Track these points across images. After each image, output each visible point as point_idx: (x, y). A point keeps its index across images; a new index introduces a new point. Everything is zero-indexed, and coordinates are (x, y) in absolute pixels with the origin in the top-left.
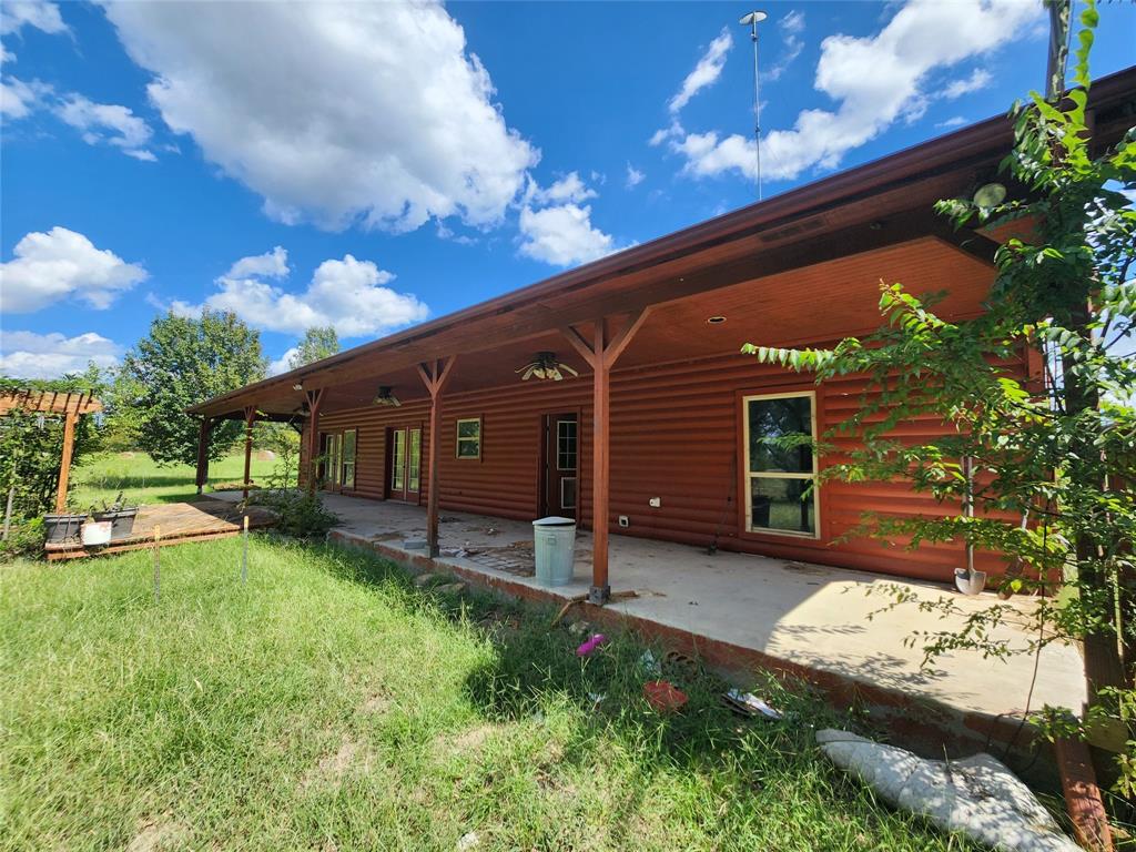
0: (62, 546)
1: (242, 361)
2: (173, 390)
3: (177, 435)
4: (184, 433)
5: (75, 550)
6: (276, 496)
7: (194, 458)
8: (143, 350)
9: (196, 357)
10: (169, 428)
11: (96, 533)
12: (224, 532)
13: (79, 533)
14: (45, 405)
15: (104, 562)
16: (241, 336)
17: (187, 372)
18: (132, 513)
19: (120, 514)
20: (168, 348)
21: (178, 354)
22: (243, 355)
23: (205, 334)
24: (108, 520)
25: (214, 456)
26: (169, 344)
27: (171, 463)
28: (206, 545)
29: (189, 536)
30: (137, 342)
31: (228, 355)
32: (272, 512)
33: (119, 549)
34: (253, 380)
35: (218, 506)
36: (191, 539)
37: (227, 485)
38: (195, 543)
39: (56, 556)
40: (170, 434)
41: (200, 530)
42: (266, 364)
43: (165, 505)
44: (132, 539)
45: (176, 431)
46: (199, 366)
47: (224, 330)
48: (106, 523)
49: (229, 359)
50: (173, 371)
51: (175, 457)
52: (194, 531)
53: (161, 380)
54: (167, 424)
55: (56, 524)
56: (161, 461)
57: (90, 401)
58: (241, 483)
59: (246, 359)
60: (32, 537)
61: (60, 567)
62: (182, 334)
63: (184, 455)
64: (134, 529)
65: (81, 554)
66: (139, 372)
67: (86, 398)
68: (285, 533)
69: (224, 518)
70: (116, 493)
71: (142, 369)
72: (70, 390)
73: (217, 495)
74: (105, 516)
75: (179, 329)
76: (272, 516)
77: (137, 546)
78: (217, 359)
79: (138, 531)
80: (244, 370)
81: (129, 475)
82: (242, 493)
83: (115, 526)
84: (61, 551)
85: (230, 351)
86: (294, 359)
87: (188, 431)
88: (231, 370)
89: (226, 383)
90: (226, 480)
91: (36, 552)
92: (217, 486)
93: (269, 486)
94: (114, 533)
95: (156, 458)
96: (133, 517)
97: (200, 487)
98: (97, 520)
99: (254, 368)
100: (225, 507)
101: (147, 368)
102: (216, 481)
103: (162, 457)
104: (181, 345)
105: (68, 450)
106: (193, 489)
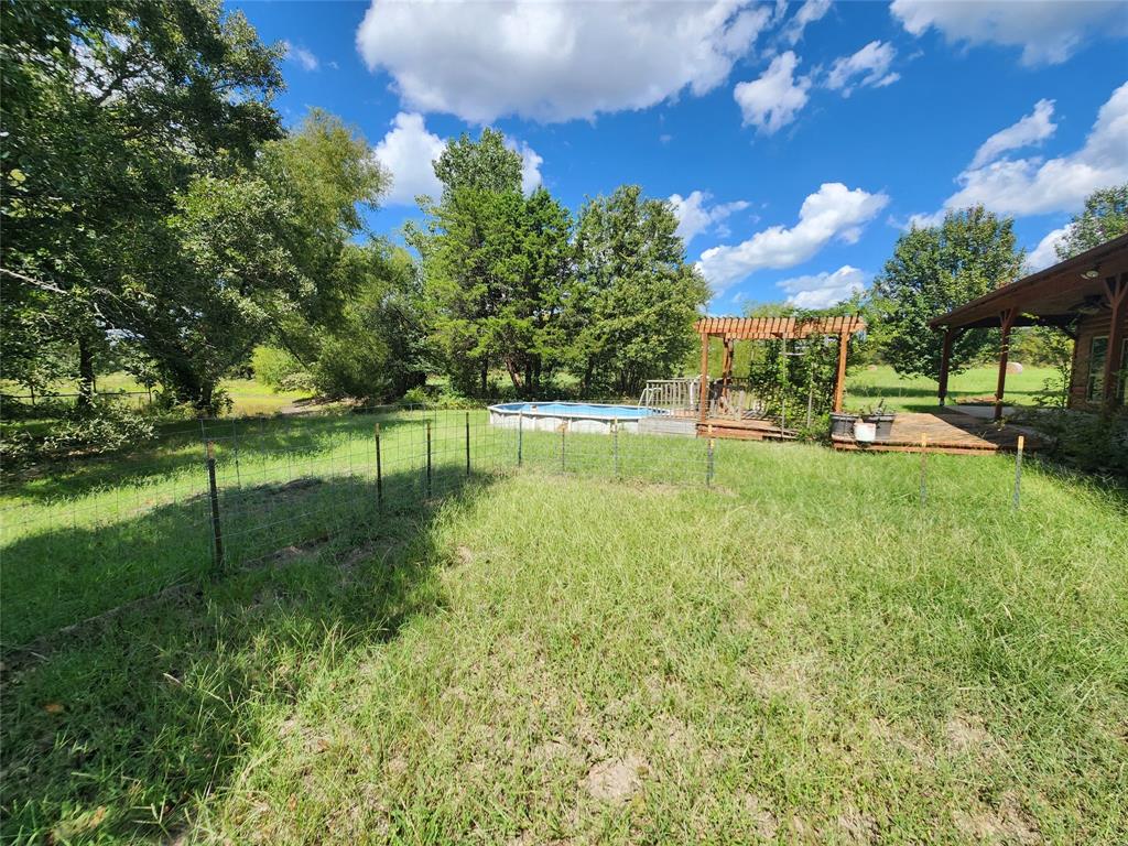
0: (842, 438)
1: (990, 259)
2: (914, 304)
3: (918, 348)
4: (925, 345)
5: (850, 443)
6: (1048, 416)
7: (933, 370)
8: (888, 271)
9: (937, 267)
10: (911, 342)
11: (865, 432)
12: (979, 448)
13: (852, 431)
14: (829, 328)
15: (872, 458)
16: (988, 231)
17: (928, 284)
18: (890, 418)
19: (881, 419)
20: (910, 263)
21: (919, 268)
22: (991, 253)
23: (948, 239)
24: (872, 422)
25: (955, 368)
26: (911, 259)
27: (912, 375)
28: (963, 460)
29: (940, 446)
30: (883, 264)
31: (972, 257)
32: (1040, 435)
33: (883, 448)
34: (1004, 280)
35: (964, 420)
36: (945, 450)
37: (970, 399)
38: (947, 454)
39: (840, 446)
40: (911, 348)
41: (952, 443)
42: (1019, 259)
43: (911, 414)
44: (891, 441)
45: (917, 344)
46: (941, 277)
47: (969, 229)
48: (871, 425)
49: (973, 261)
50: (914, 286)
51: (916, 369)
52: (946, 443)
53: (905, 296)
54: (909, 338)
55: (838, 420)
56: (903, 373)
57: (857, 322)
58: (992, 398)
59: (995, 256)
60: (824, 429)
61: (841, 454)
62: (924, 246)
63: (924, 367)
64: (892, 433)
65: (854, 447)
66: (885, 292)
67: (855, 318)
68: (1062, 461)
69: (975, 434)
70: (877, 400)
71: (887, 288)
72: (841, 314)
73: (962, 409)
74: (871, 418)
75: (921, 241)
76: (1041, 440)
77: (898, 449)
78: (960, 263)
79: (895, 435)
80: (992, 271)
81: (876, 385)
82: (993, 409)
83: (878, 428)
84: (842, 442)
85: (975, 252)
86: (1063, 243)
87: (928, 343)
88: (976, 273)
89: (970, 289)
90: (967, 394)
91: (826, 439)
92: (959, 399)
93: (1035, 403)
94: (877, 434)
95: (898, 370)
96: (891, 422)
97: (942, 400)
98: (865, 421)
99: (1006, 265)
100: (974, 422)
101: (891, 287)
102: (956, 394)
103: (904, 369)
104: (923, 256)
105: (843, 362)
106: (935, 401)
